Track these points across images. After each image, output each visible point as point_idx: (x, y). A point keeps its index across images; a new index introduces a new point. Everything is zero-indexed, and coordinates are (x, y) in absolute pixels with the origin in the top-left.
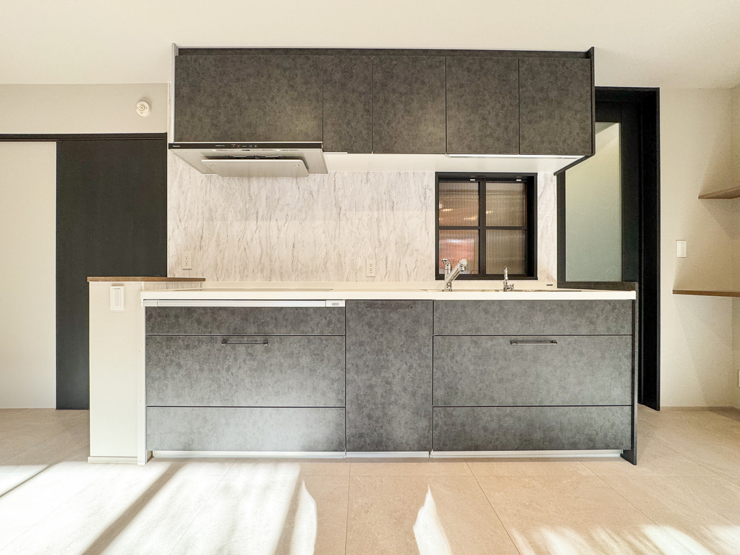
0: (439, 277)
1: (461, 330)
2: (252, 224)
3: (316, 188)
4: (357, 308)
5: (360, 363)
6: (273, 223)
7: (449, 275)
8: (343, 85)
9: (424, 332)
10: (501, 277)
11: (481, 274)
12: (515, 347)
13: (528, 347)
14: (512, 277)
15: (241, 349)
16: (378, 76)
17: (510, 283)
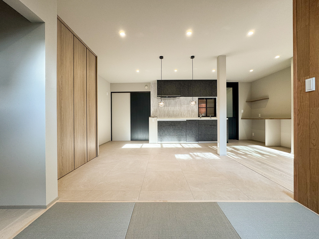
0: (199, 116)
1: (203, 124)
2: (166, 107)
3: (177, 101)
4: (188, 121)
5: (188, 129)
6: (169, 107)
7: (201, 116)
8: (184, 86)
9: (197, 124)
10: (209, 116)
11: (206, 116)
12: (210, 126)
13: (212, 126)
14: (211, 116)
15: (171, 127)
16: (189, 85)
17: (211, 117)
